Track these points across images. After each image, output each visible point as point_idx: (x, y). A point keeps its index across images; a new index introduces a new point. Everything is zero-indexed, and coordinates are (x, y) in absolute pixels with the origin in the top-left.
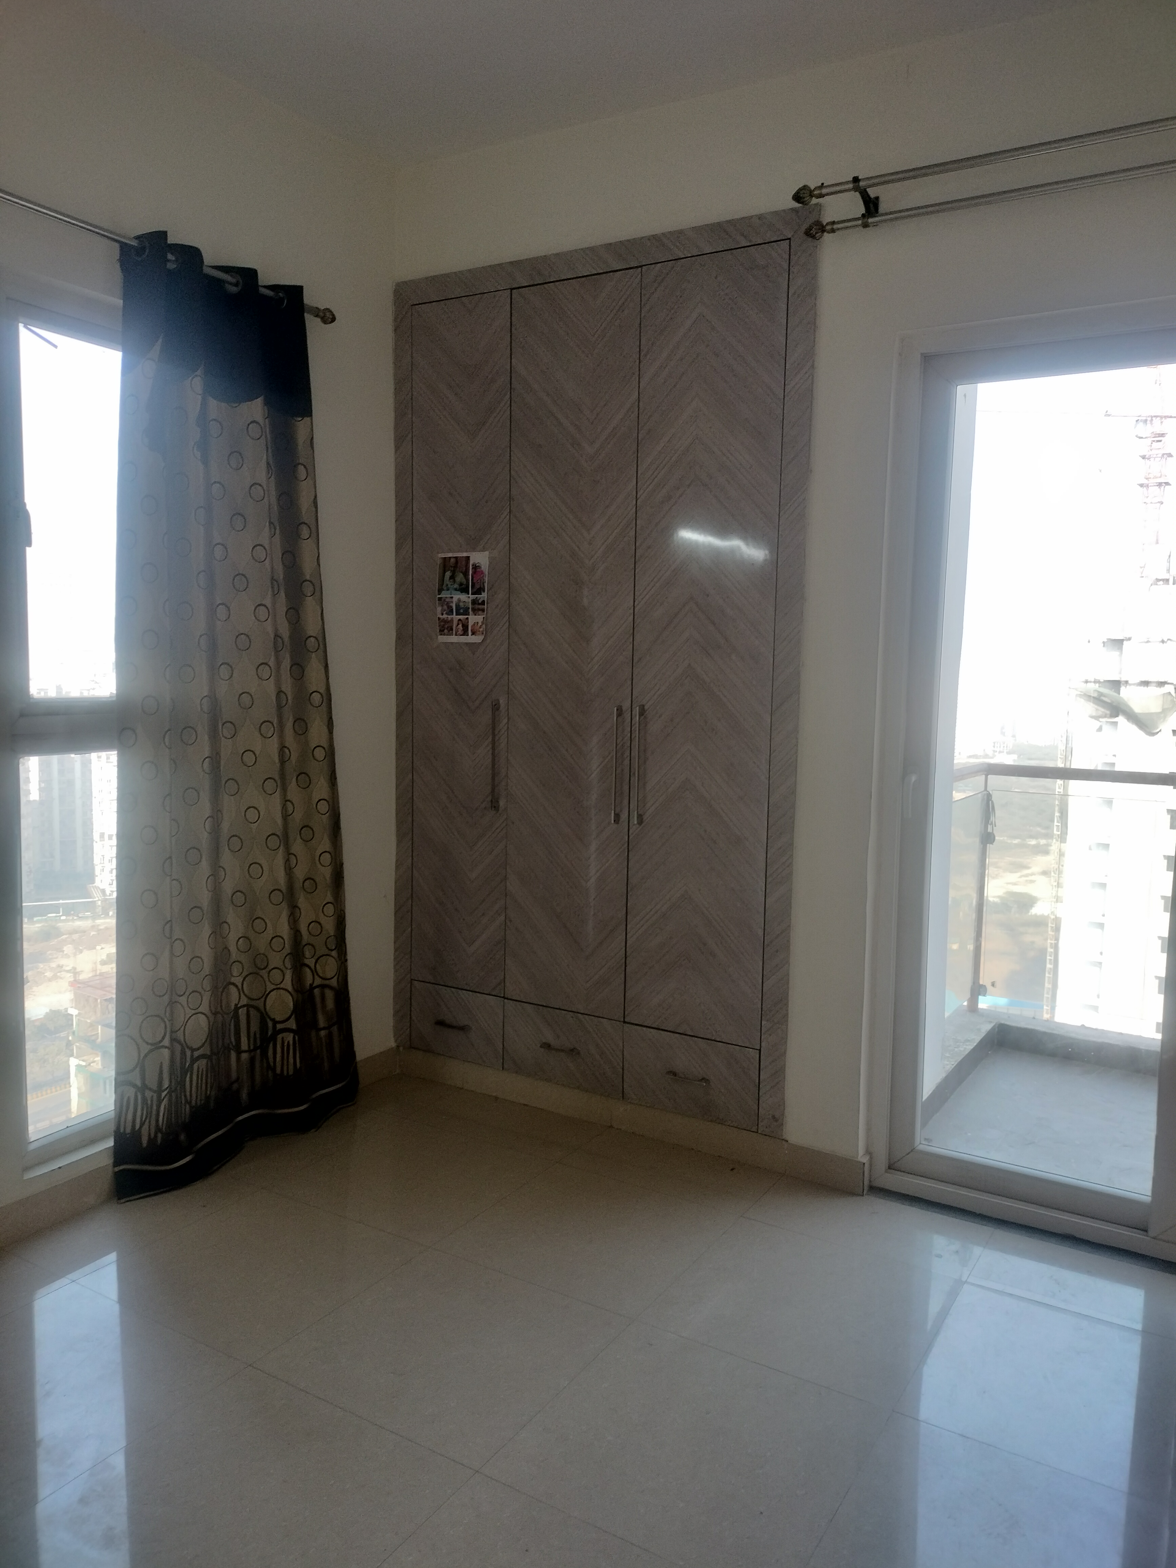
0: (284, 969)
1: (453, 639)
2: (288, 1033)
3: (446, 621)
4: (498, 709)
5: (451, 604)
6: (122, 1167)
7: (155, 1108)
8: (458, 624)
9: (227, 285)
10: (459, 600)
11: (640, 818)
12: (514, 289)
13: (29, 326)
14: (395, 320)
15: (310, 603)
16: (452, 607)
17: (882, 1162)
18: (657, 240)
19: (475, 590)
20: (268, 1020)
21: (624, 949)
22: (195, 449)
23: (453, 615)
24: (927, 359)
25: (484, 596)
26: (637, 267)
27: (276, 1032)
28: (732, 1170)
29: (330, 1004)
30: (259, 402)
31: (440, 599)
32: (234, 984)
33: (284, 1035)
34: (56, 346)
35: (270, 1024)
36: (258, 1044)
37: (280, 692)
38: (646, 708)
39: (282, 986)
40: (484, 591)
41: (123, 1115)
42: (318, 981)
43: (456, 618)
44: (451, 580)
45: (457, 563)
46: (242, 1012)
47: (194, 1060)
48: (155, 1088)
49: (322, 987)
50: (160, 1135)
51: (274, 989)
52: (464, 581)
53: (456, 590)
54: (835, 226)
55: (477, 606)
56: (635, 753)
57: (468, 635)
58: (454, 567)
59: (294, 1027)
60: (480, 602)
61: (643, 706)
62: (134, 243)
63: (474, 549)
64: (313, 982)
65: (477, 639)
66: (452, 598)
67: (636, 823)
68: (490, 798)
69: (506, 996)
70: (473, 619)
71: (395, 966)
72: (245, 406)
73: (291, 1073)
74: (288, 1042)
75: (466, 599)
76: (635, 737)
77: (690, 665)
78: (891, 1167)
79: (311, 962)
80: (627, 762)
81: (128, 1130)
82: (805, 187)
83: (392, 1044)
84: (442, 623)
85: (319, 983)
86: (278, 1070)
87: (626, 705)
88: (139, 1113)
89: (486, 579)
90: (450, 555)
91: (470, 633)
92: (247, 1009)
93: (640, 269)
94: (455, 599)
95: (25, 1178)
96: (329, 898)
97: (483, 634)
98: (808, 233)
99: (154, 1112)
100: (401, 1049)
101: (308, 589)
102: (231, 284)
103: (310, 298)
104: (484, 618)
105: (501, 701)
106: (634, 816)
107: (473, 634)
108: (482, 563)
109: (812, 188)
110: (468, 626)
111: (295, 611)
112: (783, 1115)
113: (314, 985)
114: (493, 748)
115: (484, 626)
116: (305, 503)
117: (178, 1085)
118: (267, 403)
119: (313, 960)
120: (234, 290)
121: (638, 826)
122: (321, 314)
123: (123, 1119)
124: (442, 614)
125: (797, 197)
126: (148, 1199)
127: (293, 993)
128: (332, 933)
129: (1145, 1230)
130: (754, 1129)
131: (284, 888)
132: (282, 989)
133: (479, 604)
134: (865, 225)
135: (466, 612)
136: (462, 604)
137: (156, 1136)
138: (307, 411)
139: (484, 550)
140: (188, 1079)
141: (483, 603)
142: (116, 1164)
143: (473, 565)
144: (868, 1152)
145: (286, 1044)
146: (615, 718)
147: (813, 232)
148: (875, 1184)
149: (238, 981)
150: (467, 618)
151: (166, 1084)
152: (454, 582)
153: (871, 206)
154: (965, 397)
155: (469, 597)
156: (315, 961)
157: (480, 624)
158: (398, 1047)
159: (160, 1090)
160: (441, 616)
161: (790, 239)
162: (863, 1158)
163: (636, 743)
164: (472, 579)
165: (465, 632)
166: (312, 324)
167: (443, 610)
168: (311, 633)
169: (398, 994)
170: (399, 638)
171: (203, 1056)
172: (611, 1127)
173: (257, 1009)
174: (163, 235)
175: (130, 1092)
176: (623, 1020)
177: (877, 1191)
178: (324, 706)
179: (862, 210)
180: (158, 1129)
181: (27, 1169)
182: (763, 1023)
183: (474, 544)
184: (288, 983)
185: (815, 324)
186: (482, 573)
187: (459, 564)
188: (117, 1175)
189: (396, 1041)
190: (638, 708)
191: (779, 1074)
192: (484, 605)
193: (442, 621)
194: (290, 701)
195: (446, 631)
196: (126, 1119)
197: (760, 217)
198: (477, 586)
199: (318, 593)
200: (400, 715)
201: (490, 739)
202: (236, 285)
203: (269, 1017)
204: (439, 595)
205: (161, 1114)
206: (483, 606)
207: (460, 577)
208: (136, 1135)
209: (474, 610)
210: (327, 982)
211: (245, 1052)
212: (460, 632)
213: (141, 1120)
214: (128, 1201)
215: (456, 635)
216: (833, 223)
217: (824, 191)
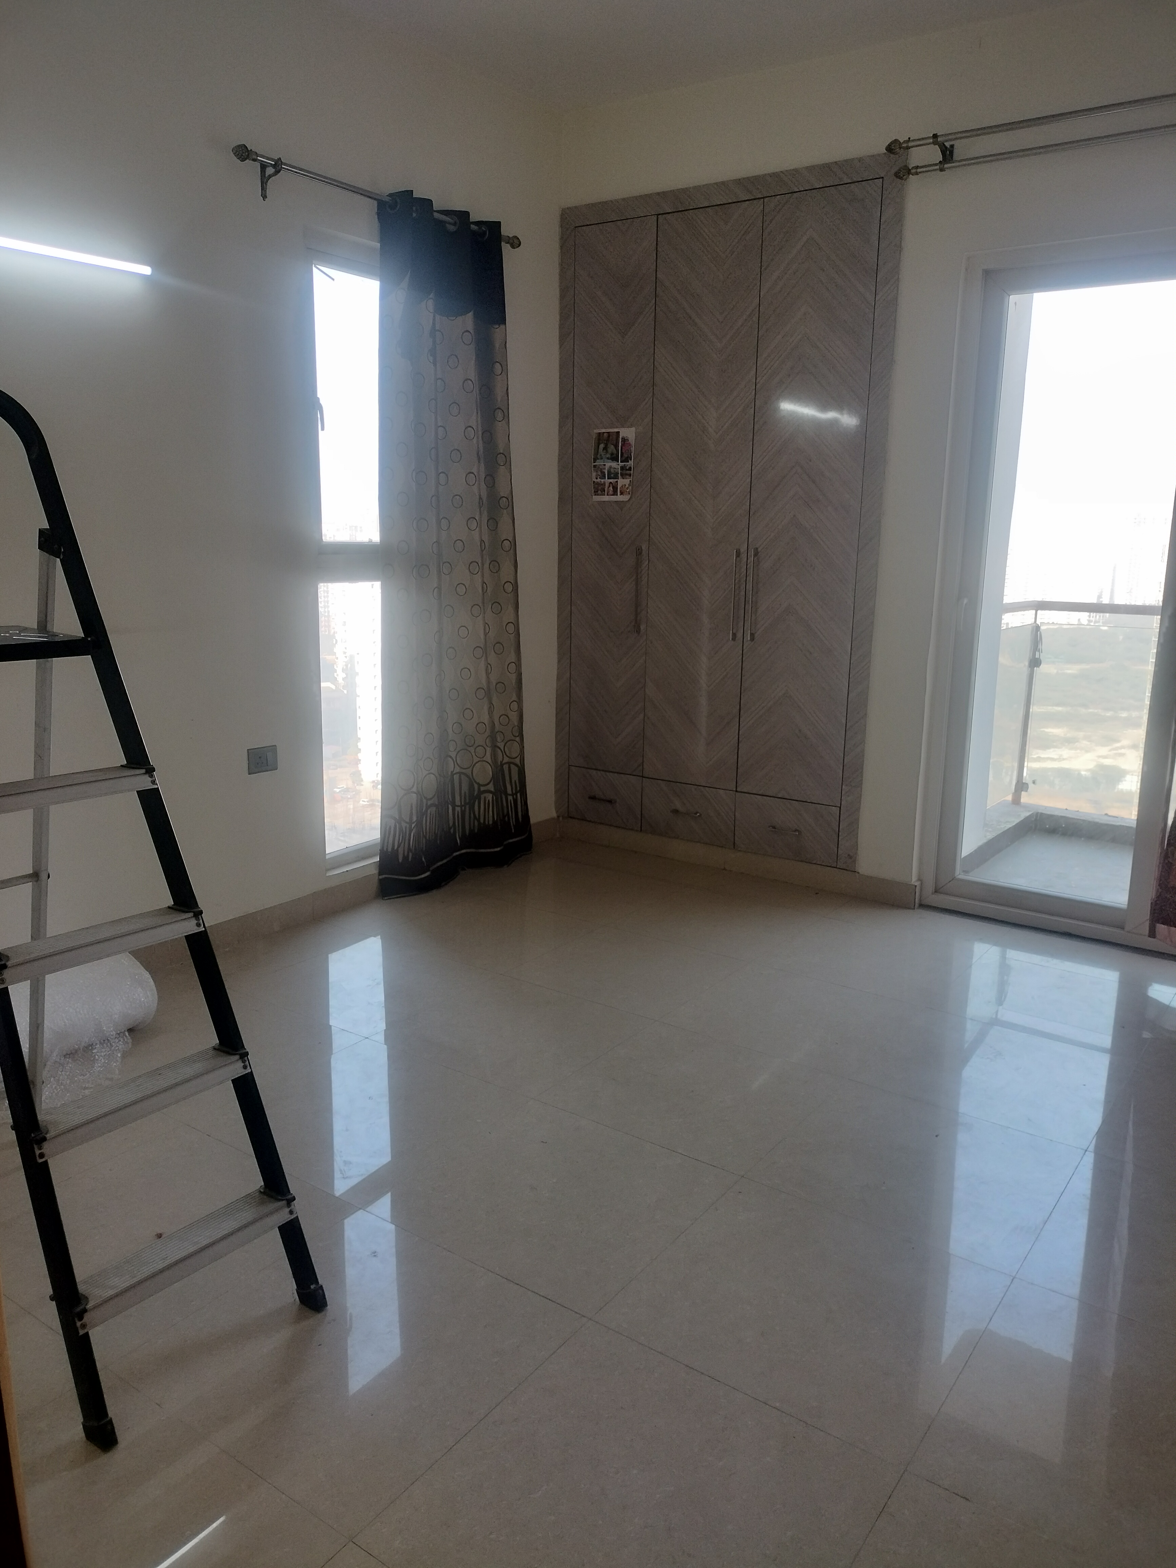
0: (485, 746)
1: (606, 498)
2: (489, 794)
3: (598, 484)
4: (641, 553)
5: (604, 470)
6: (384, 876)
7: (408, 833)
8: (609, 487)
9: (447, 225)
10: (611, 467)
11: (752, 635)
12: (660, 214)
13: (317, 266)
14: (562, 238)
15: (502, 470)
16: (604, 472)
17: (930, 887)
18: (776, 176)
19: (624, 459)
20: (474, 783)
21: (737, 736)
22: (429, 354)
23: (605, 479)
24: (987, 273)
25: (631, 463)
26: (762, 198)
27: (481, 793)
28: (816, 894)
29: (515, 777)
30: (470, 315)
31: (595, 466)
32: (451, 757)
33: (486, 795)
34: (333, 279)
35: (476, 786)
36: (467, 801)
37: (482, 541)
38: (759, 550)
39: (484, 759)
40: (631, 460)
41: (386, 839)
42: (506, 760)
43: (607, 481)
44: (605, 451)
45: (609, 436)
46: (456, 777)
47: (428, 807)
48: (408, 820)
49: (509, 763)
50: (410, 854)
51: (479, 761)
52: (615, 452)
53: (608, 459)
54: (919, 170)
55: (624, 472)
56: (749, 586)
57: (617, 495)
58: (607, 441)
59: (492, 789)
60: (627, 468)
61: (757, 548)
62: (387, 199)
63: (623, 427)
64: (503, 760)
65: (625, 498)
66: (605, 465)
67: (749, 639)
68: (633, 623)
69: (644, 776)
70: (621, 482)
71: (556, 756)
72: (460, 319)
73: (491, 822)
74: (489, 801)
75: (616, 465)
76: (750, 573)
77: (794, 516)
78: (936, 891)
79: (501, 745)
80: (743, 593)
81: (390, 849)
82: (896, 141)
83: (554, 814)
84: (596, 486)
85: (507, 761)
86: (482, 821)
87: (743, 549)
88: (397, 838)
89: (633, 449)
90: (603, 431)
91: (619, 493)
92: (460, 776)
93: (763, 199)
94: (607, 467)
95: (327, 875)
96: (514, 697)
97: (629, 494)
98: (897, 175)
99: (407, 838)
100: (561, 819)
101: (501, 459)
102: (450, 224)
103: (505, 231)
104: (630, 481)
105: (643, 548)
106: (748, 634)
107: (622, 493)
108: (629, 437)
109: (902, 141)
110: (617, 487)
111: (491, 477)
112: (856, 853)
113: (503, 762)
114: (637, 584)
115: (630, 487)
116: (499, 392)
117: (419, 823)
118: (476, 316)
119: (503, 744)
120: (452, 228)
121: (750, 642)
122: (511, 241)
123: (386, 841)
124: (597, 479)
125: (890, 149)
126: (402, 899)
127: (491, 764)
128: (516, 724)
129: (1123, 928)
130: (834, 865)
131: (485, 686)
132: (484, 761)
133: (627, 470)
134: (942, 170)
135: (616, 477)
136: (612, 470)
137: (408, 854)
138: (503, 321)
139: (631, 426)
140: (424, 818)
141: (630, 469)
142: (380, 874)
143: (622, 439)
144: (919, 879)
145: (487, 802)
146: (735, 558)
147: (901, 174)
148: (924, 902)
149: (453, 755)
150: (617, 481)
151: (415, 819)
152: (607, 452)
153: (948, 154)
154: (1016, 305)
155: (619, 465)
156: (504, 744)
157: (627, 486)
158: (558, 817)
159: (411, 823)
160: (595, 480)
161: (883, 178)
162: (914, 880)
163: (750, 579)
164: (621, 450)
165: (615, 493)
166: (506, 248)
167: (597, 475)
168: (502, 494)
169: (558, 778)
170: (561, 499)
171: (432, 805)
172: (725, 869)
173: (467, 776)
174: (411, 192)
175: (392, 823)
176: (735, 790)
177: (923, 906)
178: (512, 551)
179: (940, 158)
180: (409, 850)
181: (328, 870)
182: (843, 787)
183: (624, 422)
184: (488, 758)
185: (900, 246)
186: (630, 444)
187: (611, 438)
188: (380, 880)
189: (557, 812)
190: (753, 550)
191: (854, 824)
192: (631, 470)
193: (596, 484)
194: (487, 547)
195: (599, 492)
196: (388, 840)
197: (860, 160)
198: (625, 455)
199: (508, 463)
200: (561, 560)
201: (634, 577)
202: (455, 224)
203: (475, 782)
204: (594, 463)
205: (412, 839)
206: (630, 472)
207: (611, 448)
208: (395, 853)
209: (622, 475)
210: (512, 760)
211: (458, 806)
212: (611, 492)
213: (398, 842)
214: (389, 899)
215: (608, 495)
216: (917, 167)
217: (910, 144)
